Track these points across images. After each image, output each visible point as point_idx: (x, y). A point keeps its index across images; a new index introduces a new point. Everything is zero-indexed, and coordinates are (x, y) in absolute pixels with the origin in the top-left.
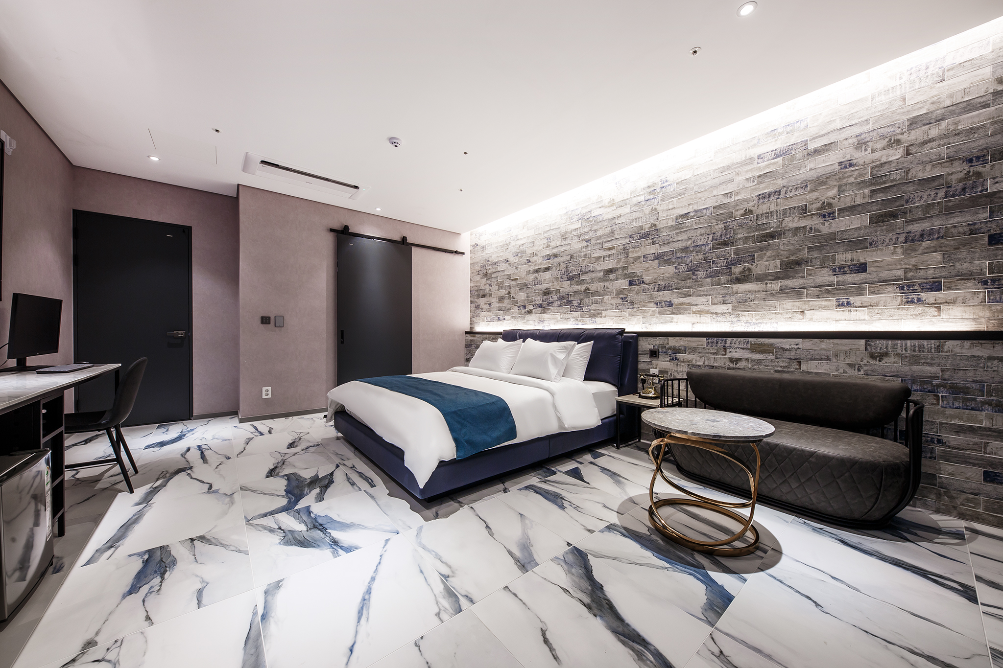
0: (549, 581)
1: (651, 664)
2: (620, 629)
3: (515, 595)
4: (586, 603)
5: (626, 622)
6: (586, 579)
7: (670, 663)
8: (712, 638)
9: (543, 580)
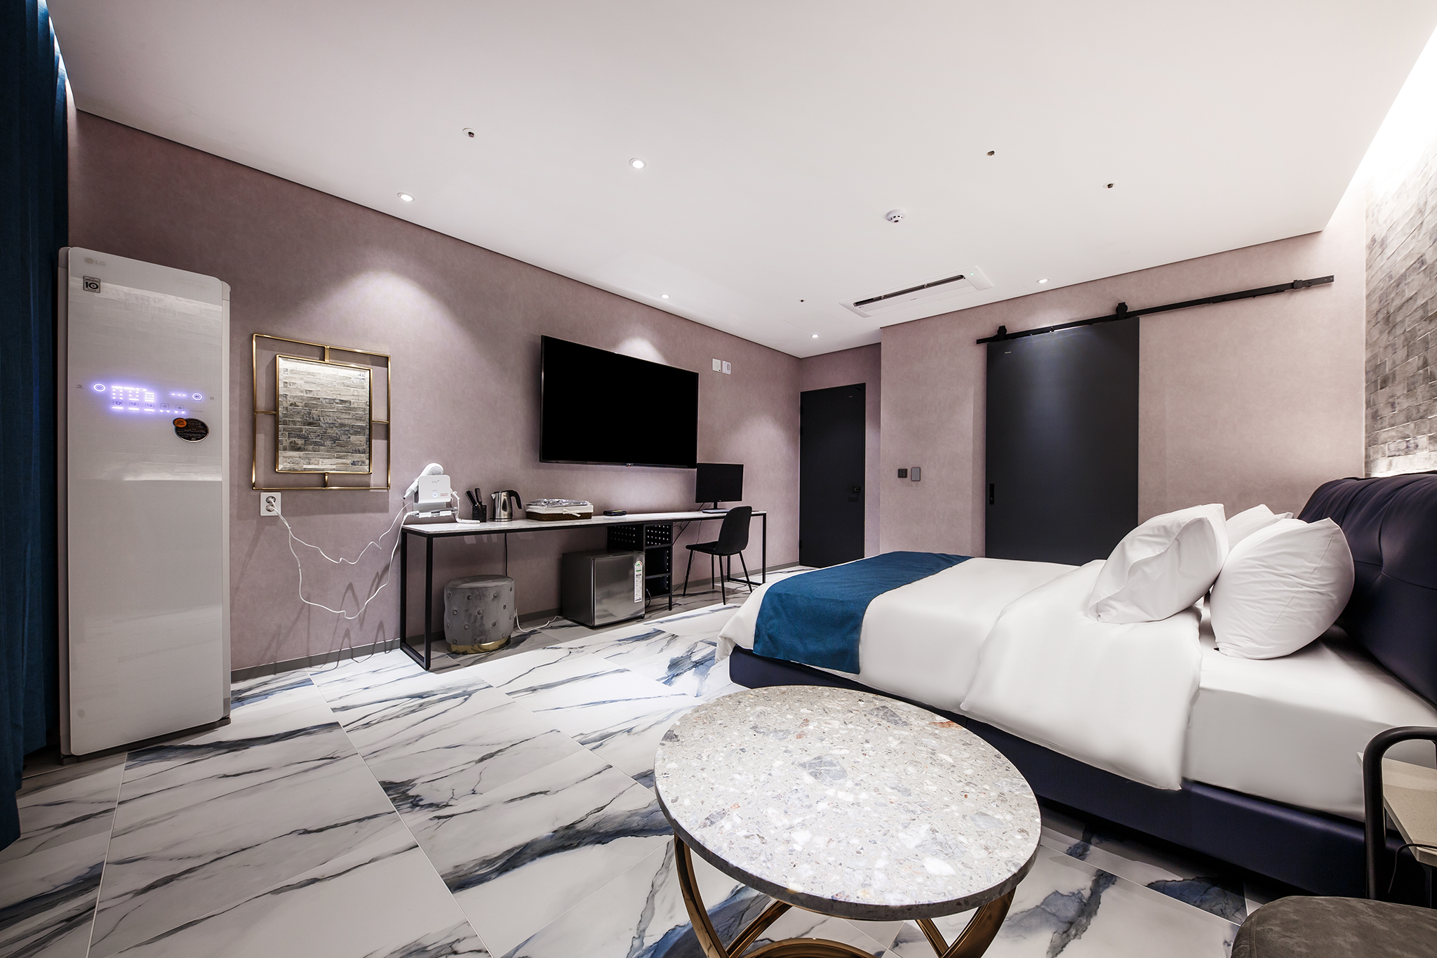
0: (617, 797)
1: (474, 870)
2: (529, 851)
3: (599, 773)
4: (576, 825)
5: (538, 859)
6: (619, 829)
7: (467, 888)
8: (479, 951)
9: (621, 791)
